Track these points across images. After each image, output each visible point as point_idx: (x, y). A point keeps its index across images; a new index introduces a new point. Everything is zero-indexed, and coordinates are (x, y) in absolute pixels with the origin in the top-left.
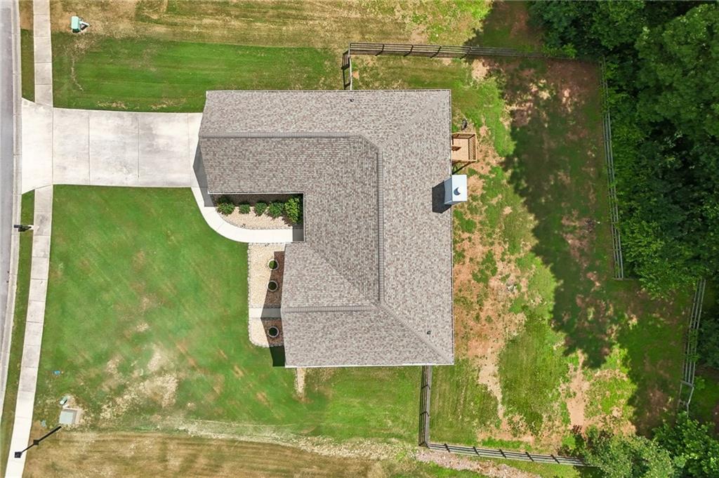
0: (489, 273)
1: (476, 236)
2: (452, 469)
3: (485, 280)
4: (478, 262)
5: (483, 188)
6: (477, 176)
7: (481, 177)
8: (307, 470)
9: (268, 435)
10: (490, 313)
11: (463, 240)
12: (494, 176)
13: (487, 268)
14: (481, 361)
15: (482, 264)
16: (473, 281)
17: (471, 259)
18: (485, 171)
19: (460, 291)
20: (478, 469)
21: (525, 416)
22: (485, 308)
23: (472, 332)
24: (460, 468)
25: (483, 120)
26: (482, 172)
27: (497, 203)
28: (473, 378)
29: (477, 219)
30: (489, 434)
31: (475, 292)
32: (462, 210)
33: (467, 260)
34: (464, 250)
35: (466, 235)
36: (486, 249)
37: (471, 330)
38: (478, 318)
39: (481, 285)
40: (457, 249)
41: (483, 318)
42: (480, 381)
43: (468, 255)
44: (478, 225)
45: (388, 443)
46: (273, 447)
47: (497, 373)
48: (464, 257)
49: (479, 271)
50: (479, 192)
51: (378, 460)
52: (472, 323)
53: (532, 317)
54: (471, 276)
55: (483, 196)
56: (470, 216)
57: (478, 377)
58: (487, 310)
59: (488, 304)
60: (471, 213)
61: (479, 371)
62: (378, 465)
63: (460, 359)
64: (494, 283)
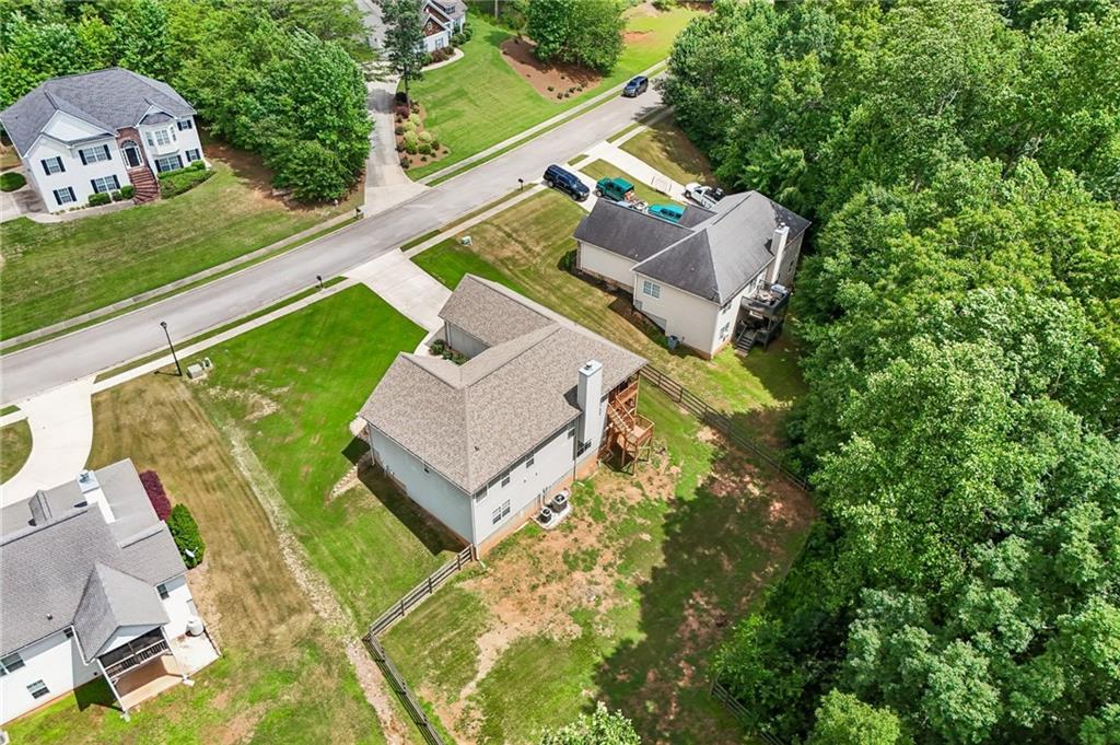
0: (582, 565)
1: (598, 528)
2: (363, 692)
3: (573, 568)
4: (579, 548)
5: (639, 503)
6: (640, 491)
7: (643, 495)
8: (259, 558)
9: (273, 504)
10: (549, 596)
11: (583, 520)
12: (657, 505)
13: (584, 561)
14: (498, 624)
15: (583, 553)
16: (560, 557)
17: (576, 540)
18: (653, 496)
19: (541, 552)
20: (385, 723)
21: (487, 721)
22: (549, 588)
23: (517, 594)
24: (370, 701)
25: (681, 464)
26: (647, 493)
27: (642, 525)
28: (475, 630)
29: (612, 517)
30: (433, 699)
31: (553, 567)
32: (604, 501)
33: (571, 537)
34: (576, 527)
35: (591, 520)
36: (598, 546)
37: (518, 591)
38: (534, 587)
39: (566, 567)
40: (571, 522)
41: (539, 594)
42: (479, 641)
43: (576, 534)
44: (608, 523)
45: (341, 608)
46: (263, 517)
47: (503, 650)
48: (571, 532)
49: (574, 555)
50: (631, 503)
51: (317, 613)
52: (524, 586)
53: (588, 639)
54: (562, 551)
55: (632, 507)
56: (606, 510)
57: (480, 635)
58: (549, 591)
59: (554, 587)
60: (610, 509)
61: (488, 631)
62: (311, 617)
63: (482, 603)
64: (578, 575)
